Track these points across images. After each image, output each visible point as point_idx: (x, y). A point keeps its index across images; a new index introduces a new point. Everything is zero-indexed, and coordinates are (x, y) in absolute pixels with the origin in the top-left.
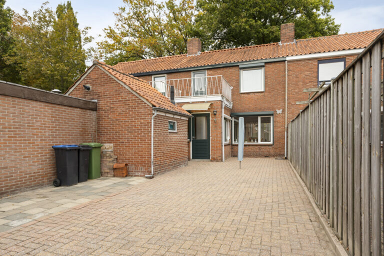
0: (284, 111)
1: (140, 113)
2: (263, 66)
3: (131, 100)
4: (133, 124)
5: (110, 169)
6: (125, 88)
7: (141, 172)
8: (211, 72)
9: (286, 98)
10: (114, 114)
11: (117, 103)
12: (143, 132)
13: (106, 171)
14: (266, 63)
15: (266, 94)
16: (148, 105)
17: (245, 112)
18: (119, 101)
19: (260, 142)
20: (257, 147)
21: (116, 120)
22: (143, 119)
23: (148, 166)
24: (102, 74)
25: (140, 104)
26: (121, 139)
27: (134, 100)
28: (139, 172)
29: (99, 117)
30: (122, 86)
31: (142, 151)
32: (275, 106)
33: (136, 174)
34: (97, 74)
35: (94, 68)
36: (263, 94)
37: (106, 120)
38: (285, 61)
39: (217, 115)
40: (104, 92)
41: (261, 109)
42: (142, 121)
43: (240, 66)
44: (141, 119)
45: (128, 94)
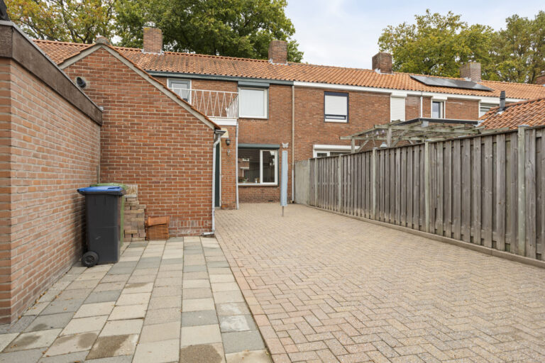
0: (290, 144)
1: (192, 136)
2: (267, 88)
3: (175, 115)
4: (179, 153)
5: (138, 228)
6: (163, 93)
7: (192, 228)
8: (198, 84)
9: (293, 129)
10: (141, 135)
11: (147, 118)
12: (196, 166)
13: (130, 231)
14: (271, 84)
15: (270, 122)
16: (206, 126)
17: (244, 143)
18: (150, 114)
19: (262, 183)
20: (259, 189)
21: (144, 145)
22: (197, 146)
23: (204, 219)
24: (116, 63)
25: (191, 123)
26: (154, 176)
27: (181, 115)
28: (189, 228)
29: (107, 137)
30: (158, 90)
31: (195, 196)
32: (281, 138)
33: (183, 233)
34: (104, 63)
35: (97, 51)
36: (266, 122)
37: (122, 144)
38: (291, 86)
39: (231, 146)
40: (118, 95)
41: (264, 140)
42: (196, 149)
43: (240, 83)
44: (193, 146)
45: (169, 104)
